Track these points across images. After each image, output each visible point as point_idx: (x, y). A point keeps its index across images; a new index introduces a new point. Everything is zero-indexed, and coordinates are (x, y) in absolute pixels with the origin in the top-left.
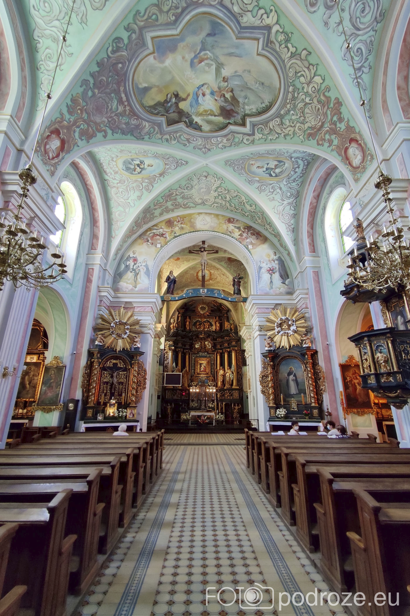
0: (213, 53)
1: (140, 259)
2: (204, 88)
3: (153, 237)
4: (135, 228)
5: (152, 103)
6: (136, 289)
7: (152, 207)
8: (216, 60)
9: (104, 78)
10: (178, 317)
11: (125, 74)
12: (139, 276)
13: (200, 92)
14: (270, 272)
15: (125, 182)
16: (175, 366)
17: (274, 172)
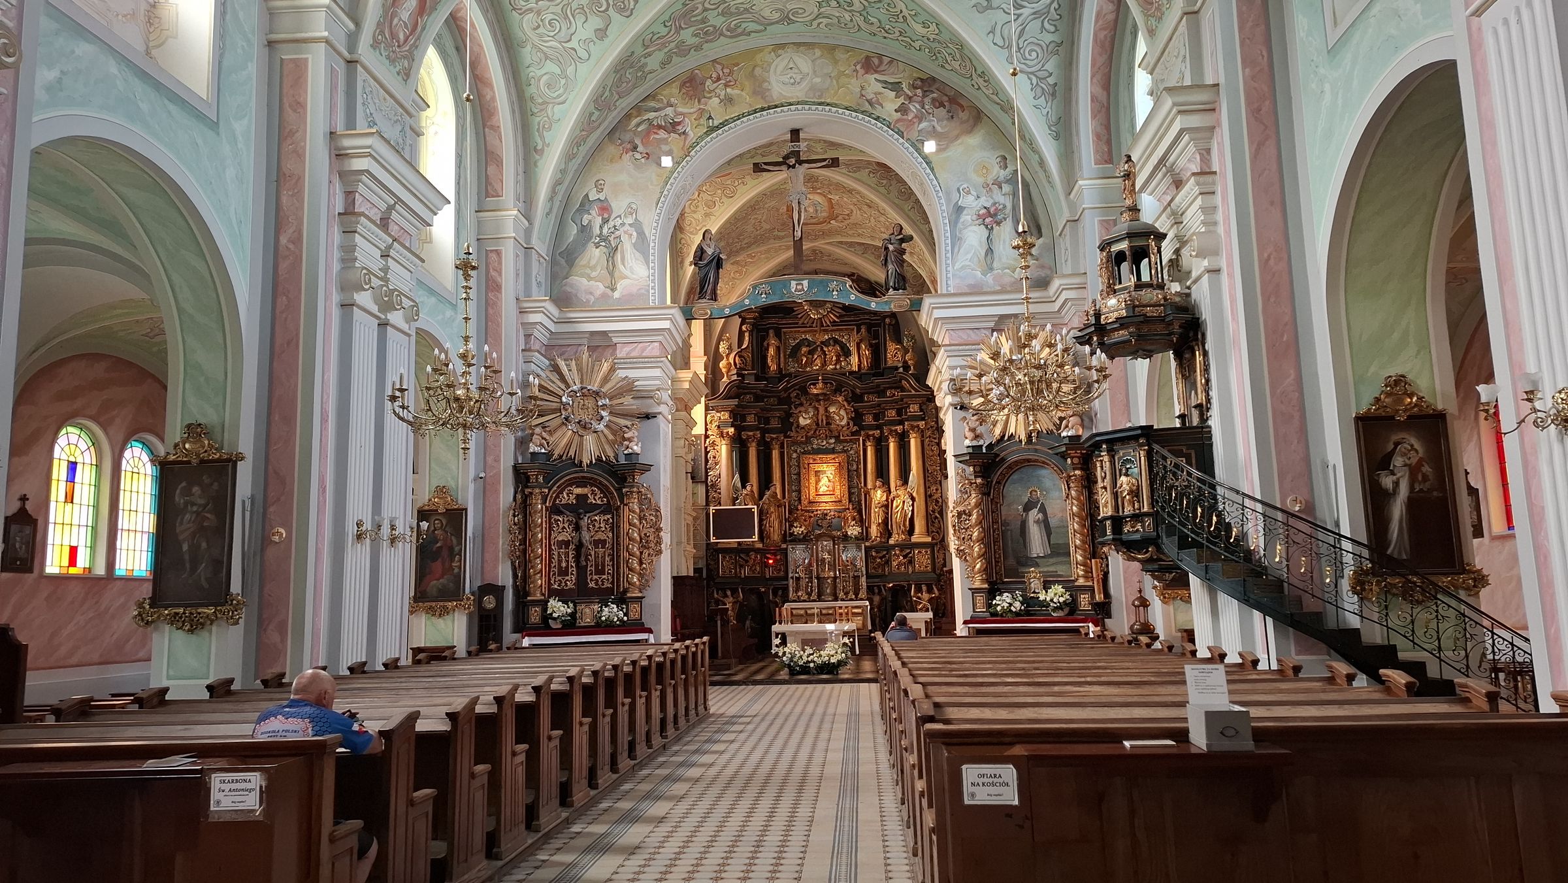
1: (618, 205)
3: (648, 133)
4: (597, 113)
6: (616, 295)
7: (640, 50)
10: (741, 334)
12: (618, 256)
14: (988, 220)
16: (739, 485)
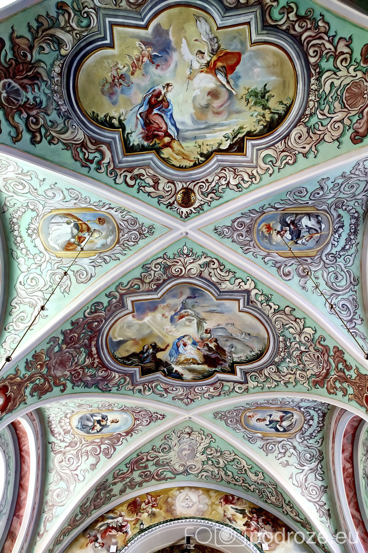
0: (194, 311)
2: (185, 339)
3: (105, 531)
4: (80, 516)
5: (126, 354)
7: (111, 480)
8: (197, 316)
9: (76, 335)
11: (100, 331)
13: (181, 343)
15: (76, 444)
17: (280, 426)
